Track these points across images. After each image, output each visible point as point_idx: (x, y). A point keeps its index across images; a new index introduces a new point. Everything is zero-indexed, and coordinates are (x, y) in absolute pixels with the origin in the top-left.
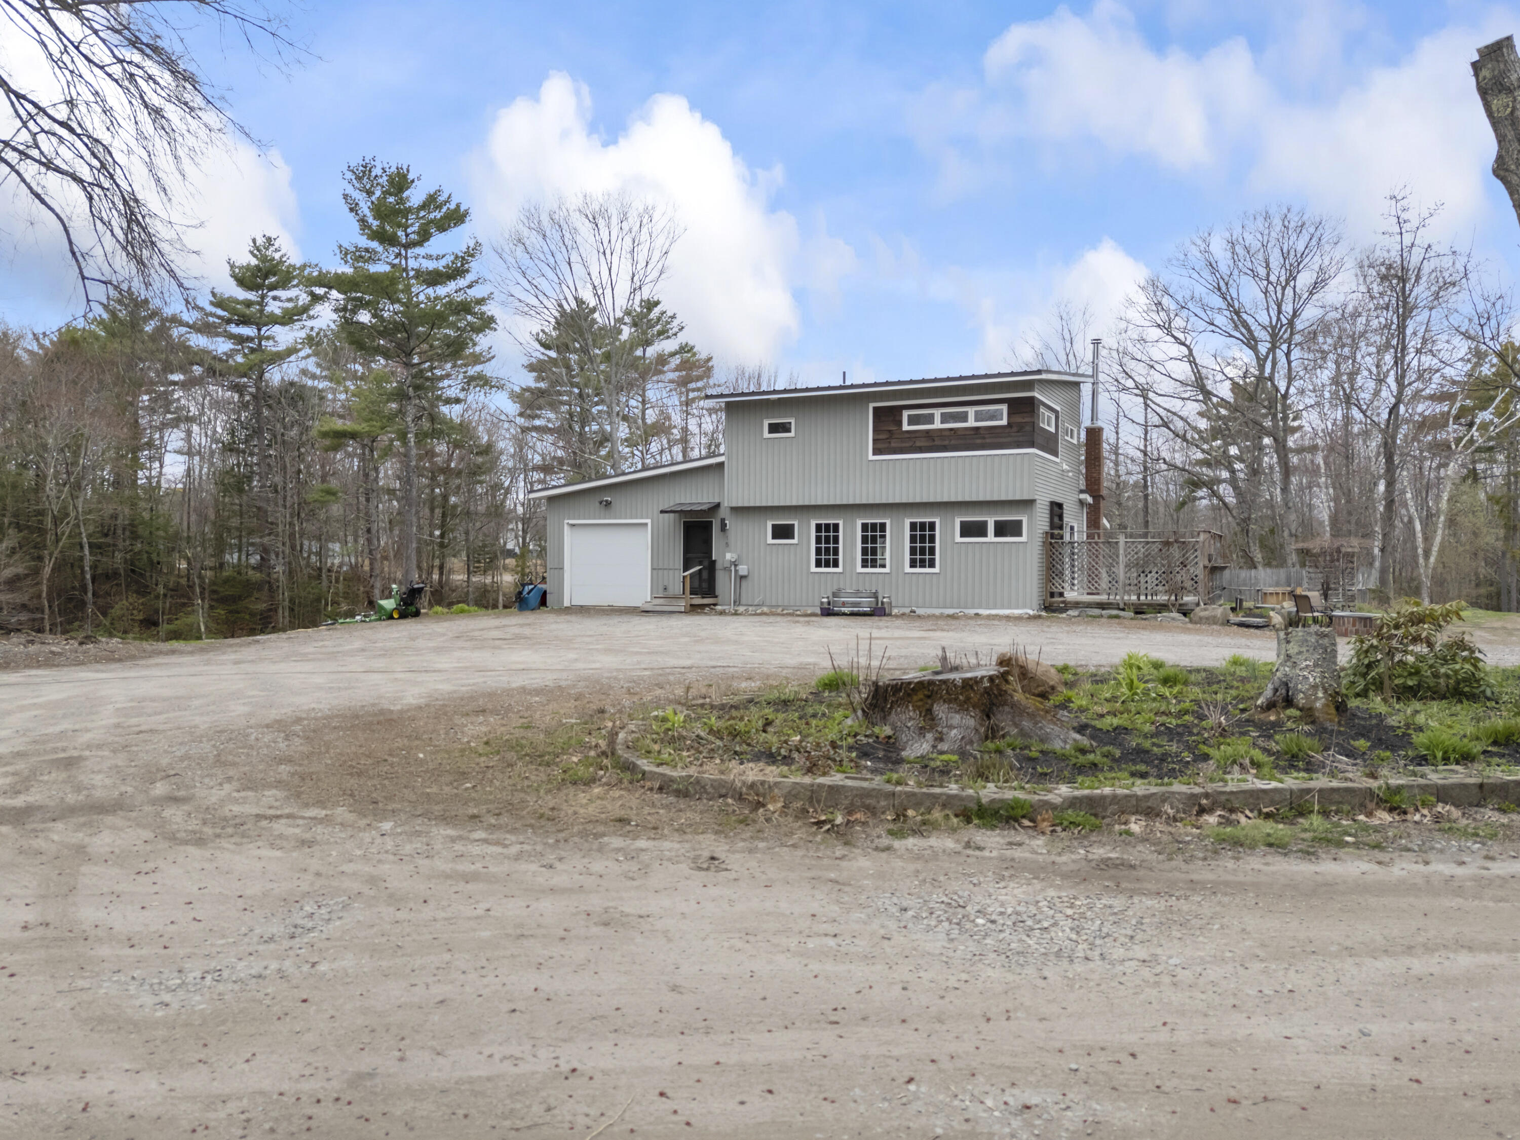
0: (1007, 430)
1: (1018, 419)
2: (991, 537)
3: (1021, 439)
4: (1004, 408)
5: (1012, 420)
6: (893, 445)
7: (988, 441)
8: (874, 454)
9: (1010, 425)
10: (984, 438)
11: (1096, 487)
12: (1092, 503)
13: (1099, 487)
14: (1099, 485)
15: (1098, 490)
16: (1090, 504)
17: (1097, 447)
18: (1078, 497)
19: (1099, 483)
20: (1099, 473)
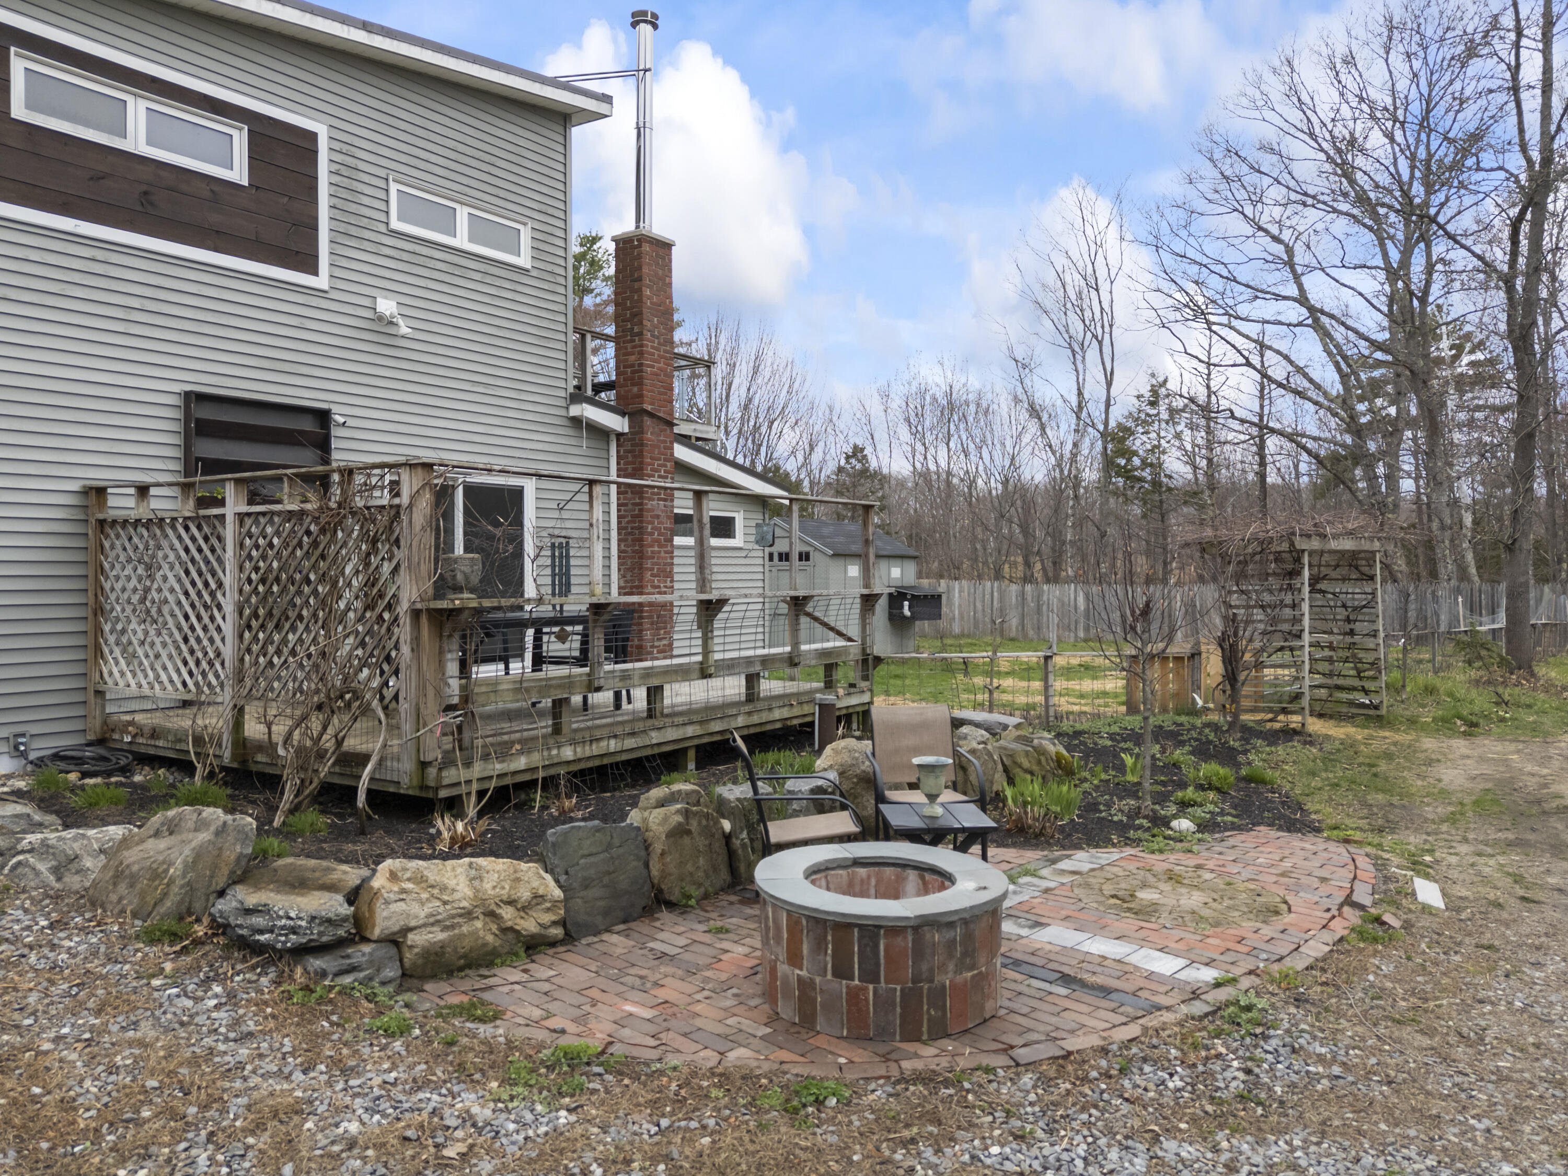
11: (635, 389)
12: (626, 430)
13: (641, 390)
14: (640, 384)
15: (640, 396)
16: (622, 434)
17: (636, 285)
18: (563, 412)
19: (641, 378)
20: (641, 353)
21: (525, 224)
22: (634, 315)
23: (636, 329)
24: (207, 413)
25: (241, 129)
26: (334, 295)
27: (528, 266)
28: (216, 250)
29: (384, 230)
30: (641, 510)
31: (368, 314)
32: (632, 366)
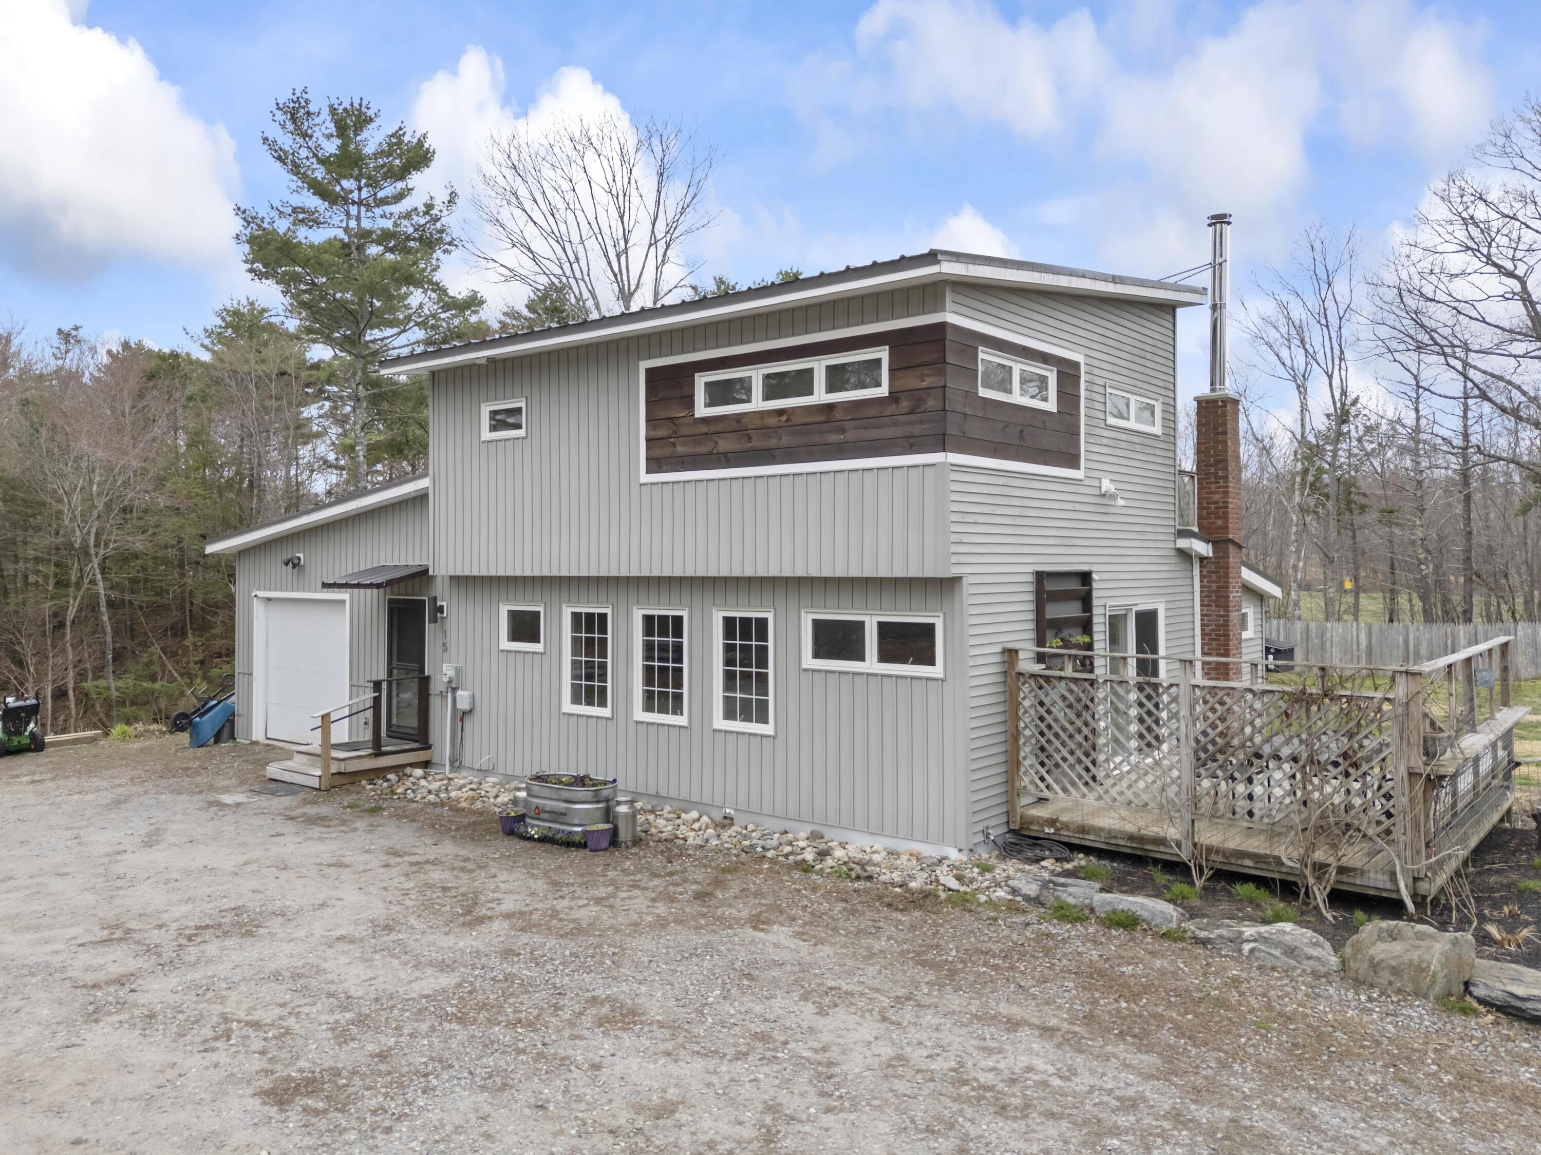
0: (891, 409)
1: (911, 381)
2: (871, 663)
3: (917, 430)
4: (883, 354)
5: (902, 384)
6: (680, 449)
7: (851, 435)
8: (648, 471)
9: (894, 396)
10: (843, 431)
11: (1220, 522)
12: (1211, 555)
13: (1227, 522)
14: (1225, 517)
15: (1225, 528)
16: (1206, 558)
17: (1220, 438)
18: (1172, 545)
19: (1226, 513)
20: (1226, 493)
21: (1157, 400)
22: (1218, 462)
23: (1220, 473)
24: (1050, 586)
25: (1051, 371)
26: (1086, 482)
27: (1159, 433)
28: (1045, 463)
29: (1102, 424)
30: (1227, 621)
31: (1096, 492)
32: (1217, 502)
